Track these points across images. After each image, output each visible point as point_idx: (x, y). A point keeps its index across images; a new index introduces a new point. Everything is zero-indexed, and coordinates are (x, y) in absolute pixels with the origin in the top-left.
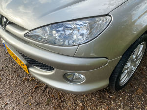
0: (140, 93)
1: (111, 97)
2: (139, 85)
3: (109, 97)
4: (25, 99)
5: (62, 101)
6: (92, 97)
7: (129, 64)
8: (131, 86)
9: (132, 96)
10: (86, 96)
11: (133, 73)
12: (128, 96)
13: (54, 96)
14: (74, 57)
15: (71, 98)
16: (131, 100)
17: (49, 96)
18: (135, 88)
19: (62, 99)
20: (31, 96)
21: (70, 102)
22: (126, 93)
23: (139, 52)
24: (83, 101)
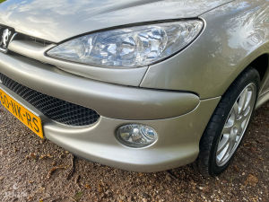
0: (253, 182)
1: (201, 188)
2: (248, 168)
3: (197, 188)
4: (29, 192)
5: (105, 196)
6: (165, 189)
7: (231, 121)
8: (235, 171)
9: (239, 187)
10: (153, 188)
11: (236, 145)
12: (232, 187)
13: (90, 186)
14: (139, 87)
15: (124, 190)
16: (239, 194)
17: (80, 186)
18: (244, 174)
19: (107, 193)
20: (43, 186)
21: (123, 198)
22: (228, 181)
23: (247, 103)
24: (148, 196)
